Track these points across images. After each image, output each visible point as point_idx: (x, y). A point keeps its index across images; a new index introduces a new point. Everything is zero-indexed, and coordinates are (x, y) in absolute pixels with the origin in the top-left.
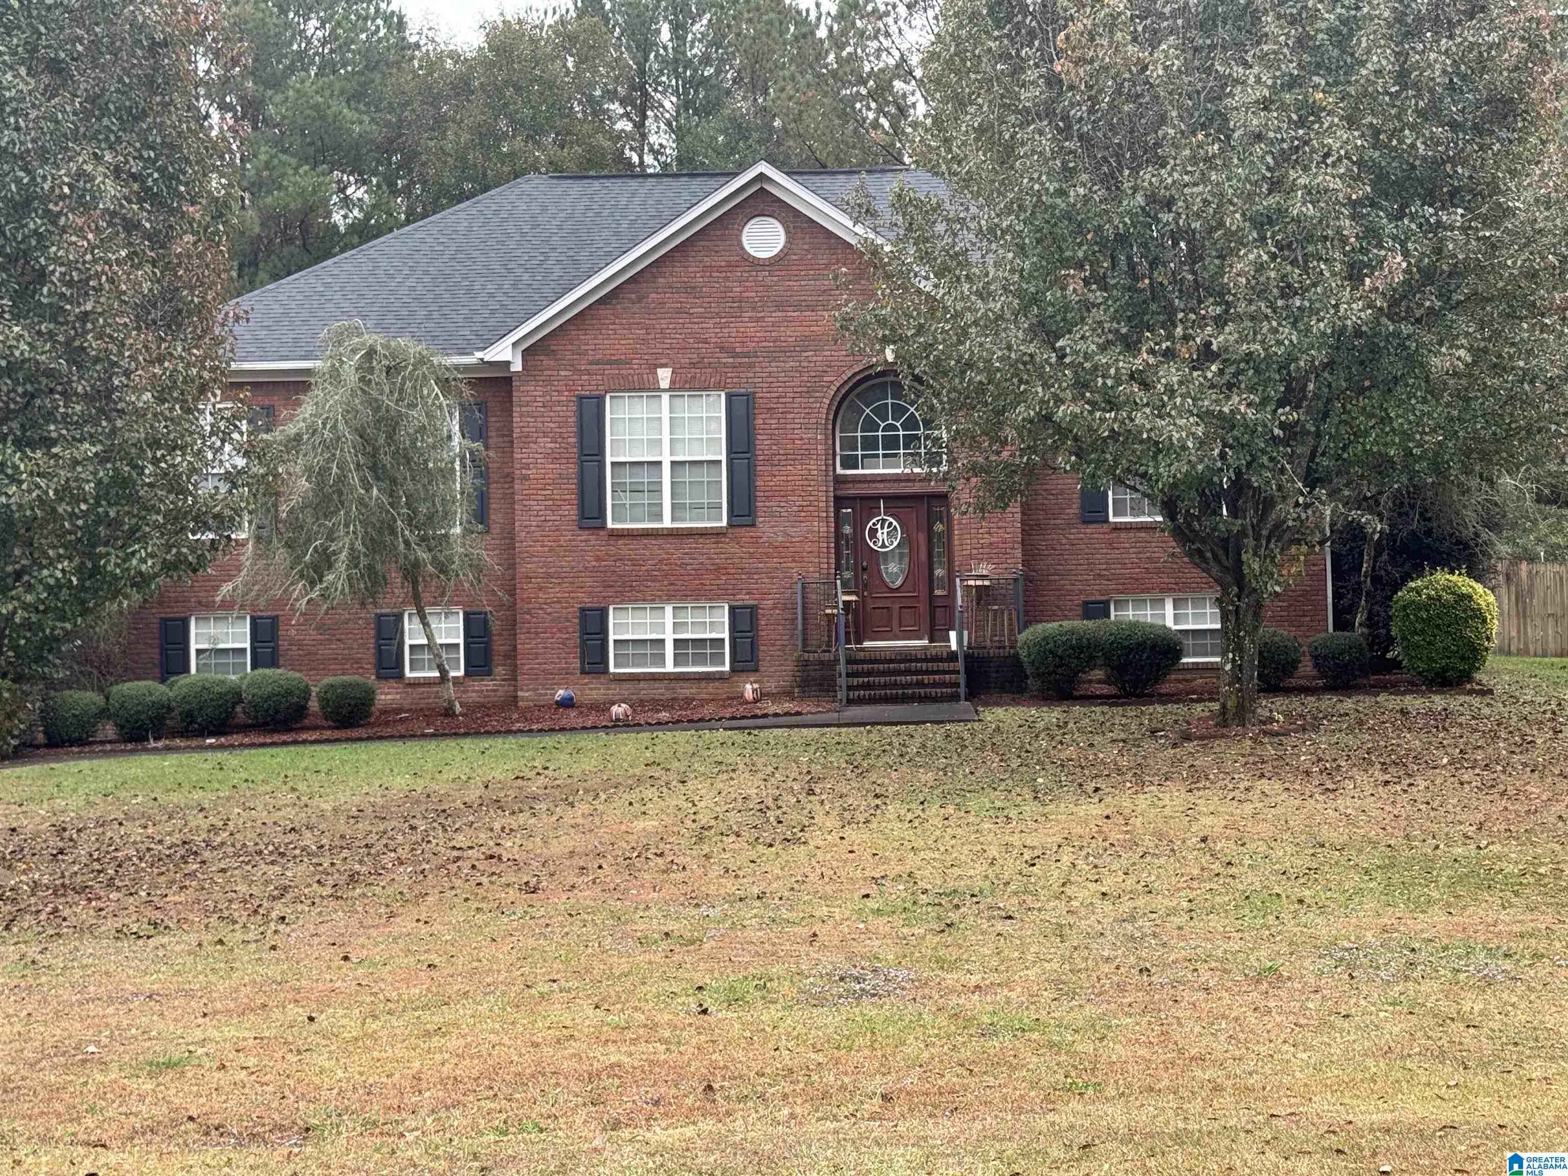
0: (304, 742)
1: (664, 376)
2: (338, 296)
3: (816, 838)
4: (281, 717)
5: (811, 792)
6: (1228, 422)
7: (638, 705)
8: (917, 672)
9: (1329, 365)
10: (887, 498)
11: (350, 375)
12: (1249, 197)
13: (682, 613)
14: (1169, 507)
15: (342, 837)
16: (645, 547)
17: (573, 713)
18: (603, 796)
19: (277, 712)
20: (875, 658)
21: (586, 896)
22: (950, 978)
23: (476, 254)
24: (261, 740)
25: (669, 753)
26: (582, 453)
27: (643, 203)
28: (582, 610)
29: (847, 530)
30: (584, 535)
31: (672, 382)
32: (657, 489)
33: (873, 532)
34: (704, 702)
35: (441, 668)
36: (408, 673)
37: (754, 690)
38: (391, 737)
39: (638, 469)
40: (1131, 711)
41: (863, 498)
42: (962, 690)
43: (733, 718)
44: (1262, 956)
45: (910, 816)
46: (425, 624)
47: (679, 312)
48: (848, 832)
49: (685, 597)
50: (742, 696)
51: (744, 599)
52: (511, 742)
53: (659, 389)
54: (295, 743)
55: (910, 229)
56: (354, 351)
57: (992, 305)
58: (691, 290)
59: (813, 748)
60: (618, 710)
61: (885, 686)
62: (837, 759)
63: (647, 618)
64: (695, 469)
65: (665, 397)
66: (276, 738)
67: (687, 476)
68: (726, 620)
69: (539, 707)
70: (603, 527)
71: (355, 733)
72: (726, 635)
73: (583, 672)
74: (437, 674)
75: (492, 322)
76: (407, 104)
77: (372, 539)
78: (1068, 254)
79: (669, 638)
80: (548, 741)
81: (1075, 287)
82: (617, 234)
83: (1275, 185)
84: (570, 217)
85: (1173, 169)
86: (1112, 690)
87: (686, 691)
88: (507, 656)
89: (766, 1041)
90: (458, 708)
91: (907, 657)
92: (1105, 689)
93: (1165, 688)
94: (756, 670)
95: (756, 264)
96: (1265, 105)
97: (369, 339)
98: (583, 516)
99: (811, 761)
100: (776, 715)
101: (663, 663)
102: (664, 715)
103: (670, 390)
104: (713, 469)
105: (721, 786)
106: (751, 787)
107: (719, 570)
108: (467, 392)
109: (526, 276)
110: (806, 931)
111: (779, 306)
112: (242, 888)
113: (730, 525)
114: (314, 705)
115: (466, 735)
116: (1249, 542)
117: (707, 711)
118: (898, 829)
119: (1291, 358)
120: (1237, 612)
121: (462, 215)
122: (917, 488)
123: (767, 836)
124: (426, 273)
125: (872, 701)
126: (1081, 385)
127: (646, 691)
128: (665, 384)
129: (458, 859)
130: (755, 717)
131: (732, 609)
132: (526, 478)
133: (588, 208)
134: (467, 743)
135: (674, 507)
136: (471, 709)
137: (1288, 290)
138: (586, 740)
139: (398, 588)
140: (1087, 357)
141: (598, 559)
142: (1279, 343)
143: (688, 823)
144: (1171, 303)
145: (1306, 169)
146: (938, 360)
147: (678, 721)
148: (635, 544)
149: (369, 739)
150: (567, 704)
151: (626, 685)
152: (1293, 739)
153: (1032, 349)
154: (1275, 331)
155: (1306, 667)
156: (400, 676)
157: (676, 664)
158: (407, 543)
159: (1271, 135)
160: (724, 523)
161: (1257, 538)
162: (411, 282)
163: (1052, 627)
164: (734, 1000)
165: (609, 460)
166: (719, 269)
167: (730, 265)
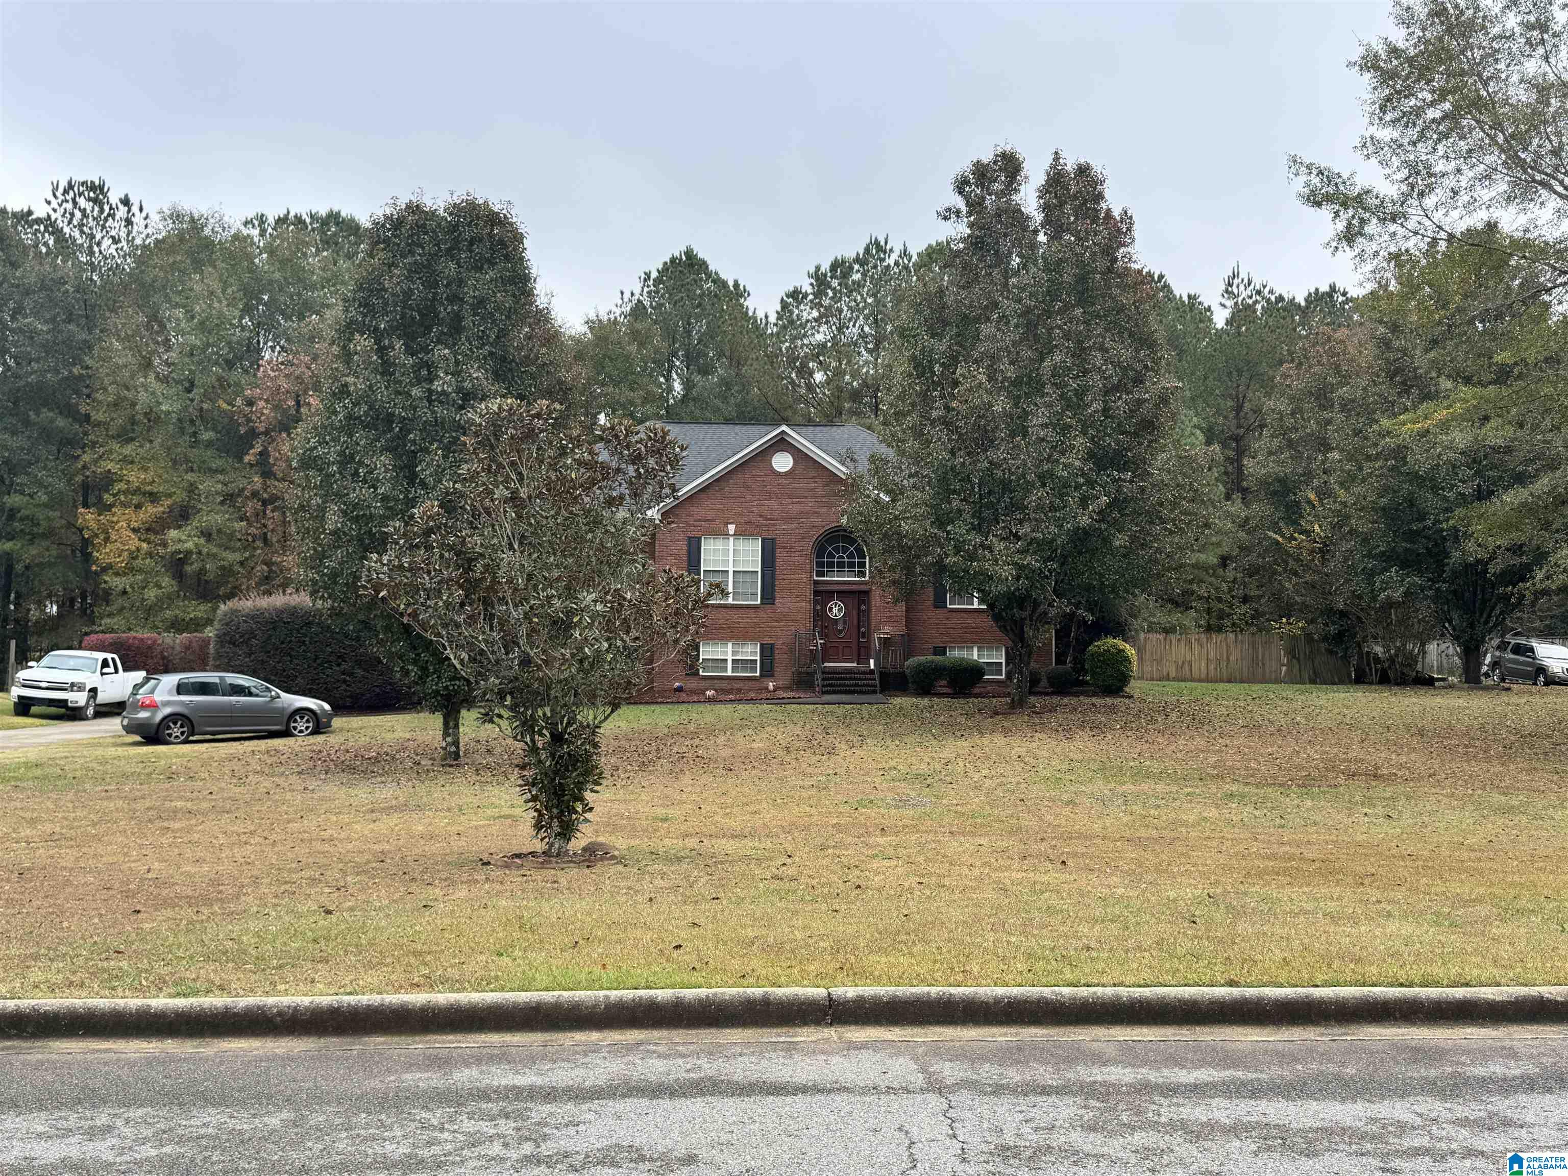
1: (732, 528)
3: (842, 753)
5: (827, 733)
6: (1020, 567)
7: (719, 691)
8: (855, 679)
10: (839, 592)
13: (737, 646)
14: (991, 606)
16: (719, 613)
17: (684, 694)
18: (728, 733)
20: (834, 672)
25: (747, 714)
26: (689, 565)
29: (818, 607)
31: (735, 532)
32: (725, 584)
33: (831, 609)
34: (748, 691)
37: (775, 685)
39: (717, 574)
40: (962, 701)
41: (827, 592)
42: (878, 688)
43: (768, 699)
45: (880, 744)
47: (739, 496)
48: (854, 750)
49: (738, 639)
50: (767, 688)
51: (767, 640)
52: (664, 708)
53: (728, 535)
58: (747, 487)
59: (817, 714)
60: (709, 693)
61: (840, 685)
62: (832, 719)
63: (719, 648)
64: (746, 575)
65: (731, 539)
67: (741, 578)
68: (758, 650)
69: (666, 691)
72: (758, 658)
73: (687, 674)
79: (730, 658)
80: (682, 707)
86: (949, 691)
87: (739, 685)
91: (849, 671)
92: (945, 690)
93: (976, 690)
94: (773, 676)
95: (779, 474)
99: (819, 720)
100: (787, 698)
101: (727, 671)
102: (733, 697)
103: (734, 535)
104: (754, 575)
105: (782, 729)
106: (797, 730)
107: (755, 625)
110: (869, 786)
111: (789, 497)
113: (762, 603)
116: (1028, 622)
117: (752, 695)
118: (877, 750)
120: (1020, 655)
122: (854, 588)
123: (818, 751)
125: (834, 692)
127: (720, 685)
128: (732, 532)
129: (683, 757)
130: (777, 698)
131: (762, 645)
135: (734, 593)
137: (1053, 508)
138: (702, 707)
143: (778, 745)
148: (715, 611)
150: (680, 689)
151: (709, 682)
152: (1046, 715)
153: (935, 530)
155: (1044, 683)
157: (733, 671)
159: (1048, 439)
160: (759, 602)
161: (1031, 620)
163: (922, 659)
165: (703, 569)
166: (760, 477)
167: (766, 474)
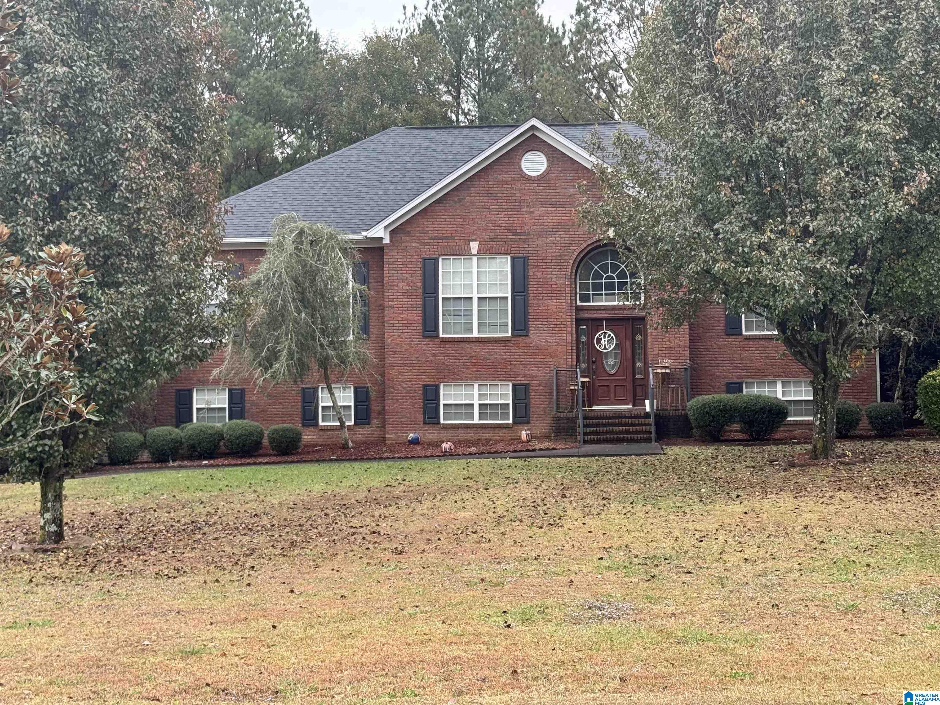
0: (260, 463)
1: (474, 246)
2: (281, 199)
3: (568, 523)
4: (246, 448)
5: (564, 496)
6: (818, 274)
7: (458, 443)
8: (626, 425)
9: (881, 240)
10: (607, 320)
11: (289, 246)
12: (832, 138)
13: (484, 388)
14: (782, 326)
15: (285, 520)
16: (462, 348)
17: (419, 448)
18: (439, 497)
19: (244, 445)
20: (601, 416)
21: (432, 557)
22: (656, 608)
23: (362, 174)
24: (235, 462)
25: (478, 473)
26: (425, 292)
27: (461, 144)
28: (425, 386)
29: (583, 338)
30: (426, 342)
31: (479, 250)
32: (469, 314)
33: (599, 340)
34: (496, 442)
35: (340, 420)
36: (321, 423)
37: (527, 435)
38: (311, 461)
39: (458, 302)
40: (757, 449)
41: (593, 320)
42: (653, 436)
43: (515, 451)
44: (847, 599)
45: (624, 511)
46: (332, 394)
47: (483, 208)
48: (587, 520)
49: (486, 379)
50: (520, 438)
51: (522, 380)
52: (383, 464)
53: (471, 254)
54: (255, 464)
55: (625, 157)
56: (291, 232)
57: (675, 203)
58: (490, 195)
59: (564, 470)
60: (446, 446)
61: (607, 433)
62: (579, 476)
63: (463, 391)
64: (493, 302)
65: (475, 259)
66: (244, 461)
67: (487, 306)
68: (510, 392)
69: (398, 444)
70: (437, 336)
71: (290, 459)
72: (510, 402)
73: (425, 423)
74: (338, 424)
75: (372, 214)
76: (320, 85)
77: (302, 344)
78: (721, 172)
79: (476, 403)
80: (405, 464)
81: (725, 193)
82: (445, 161)
83: (849, 130)
84: (418, 152)
85: (786, 121)
86: (745, 436)
87: (486, 435)
88: (379, 414)
89: (547, 643)
90: (350, 444)
91: (619, 415)
92: (740, 436)
93: (777, 436)
94: (528, 423)
95: (530, 179)
96: (842, 82)
97: (301, 224)
98: (425, 330)
99: (563, 477)
100: (541, 450)
101: (472, 418)
102: (473, 449)
103: (478, 254)
104: (503, 301)
105: (509, 492)
106: (528, 492)
107: (506, 362)
108: (358, 256)
109: (392, 187)
110: (566, 579)
111: (543, 205)
112: (228, 549)
113: (513, 335)
114: (265, 441)
115: (355, 460)
116: (831, 347)
117: (500, 447)
118: (618, 519)
119: (858, 235)
120: (823, 389)
121: (354, 151)
122: (625, 314)
123: (538, 522)
124: (333, 185)
125: (599, 442)
126: (729, 252)
127: (462, 435)
128: (474, 251)
129: (354, 533)
130: (528, 450)
131: (514, 386)
132: (392, 307)
133: (429, 147)
134: (356, 465)
135: (479, 324)
136: (358, 445)
137: (856, 194)
138: (427, 464)
139: (315, 372)
140: (733, 234)
141: (434, 355)
142: (851, 226)
143: (491, 514)
144: (783, 202)
145: (868, 121)
146: (641, 236)
147: (482, 453)
148: (456, 346)
149: (298, 462)
150: (415, 442)
151: (450, 431)
152: (858, 467)
153: (699, 229)
154: (848, 219)
155: (864, 424)
156: (317, 424)
157: (480, 419)
158: (322, 346)
159: (846, 100)
160: (509, 334)
161: (836, 344)
162: (324, 190)
163: (708, 398)
164: (526, 621)
165: (441, 296)
166: (507, 182)
167: (514, 180)
